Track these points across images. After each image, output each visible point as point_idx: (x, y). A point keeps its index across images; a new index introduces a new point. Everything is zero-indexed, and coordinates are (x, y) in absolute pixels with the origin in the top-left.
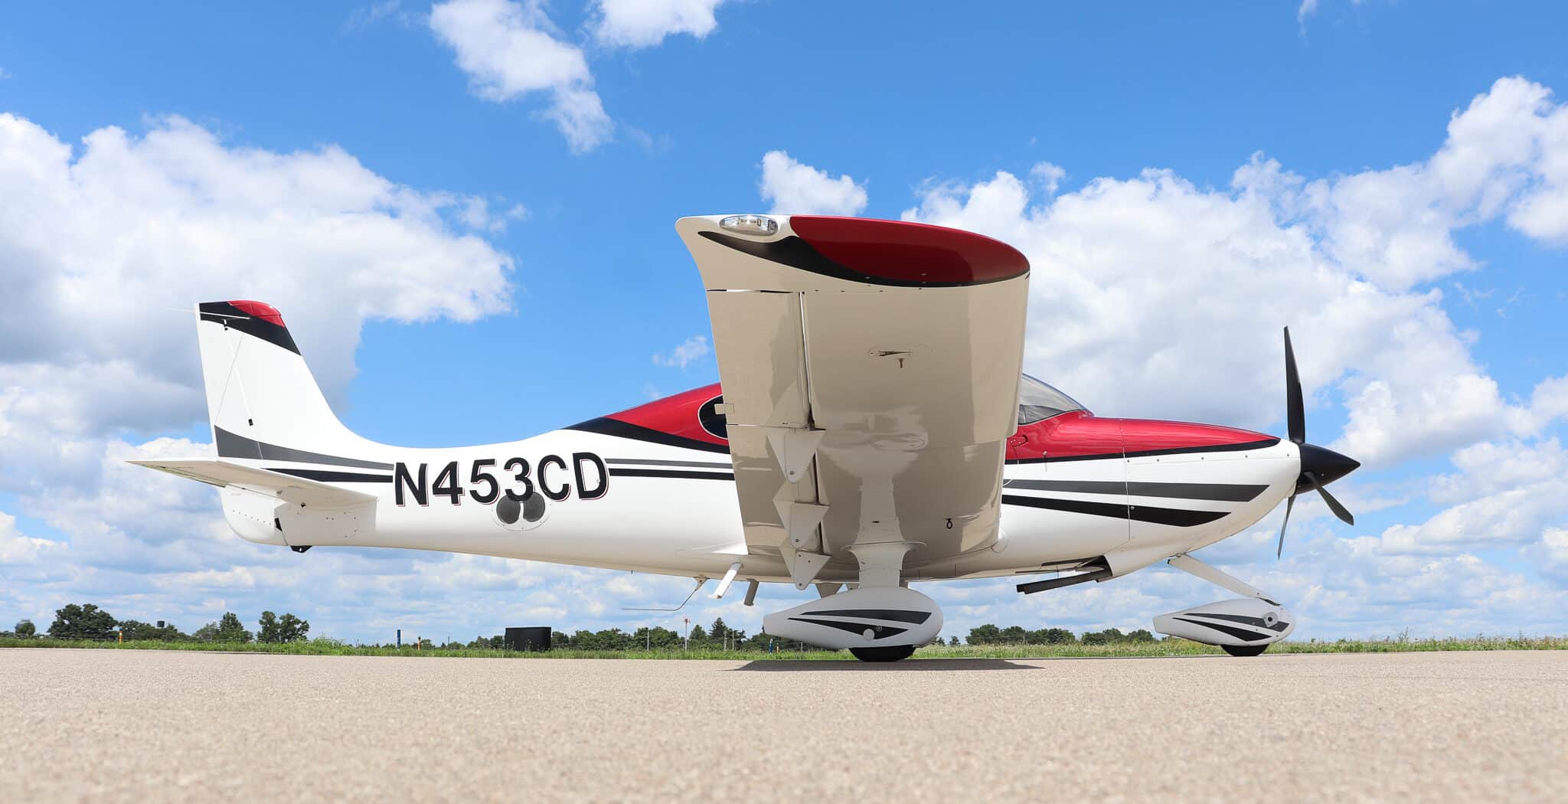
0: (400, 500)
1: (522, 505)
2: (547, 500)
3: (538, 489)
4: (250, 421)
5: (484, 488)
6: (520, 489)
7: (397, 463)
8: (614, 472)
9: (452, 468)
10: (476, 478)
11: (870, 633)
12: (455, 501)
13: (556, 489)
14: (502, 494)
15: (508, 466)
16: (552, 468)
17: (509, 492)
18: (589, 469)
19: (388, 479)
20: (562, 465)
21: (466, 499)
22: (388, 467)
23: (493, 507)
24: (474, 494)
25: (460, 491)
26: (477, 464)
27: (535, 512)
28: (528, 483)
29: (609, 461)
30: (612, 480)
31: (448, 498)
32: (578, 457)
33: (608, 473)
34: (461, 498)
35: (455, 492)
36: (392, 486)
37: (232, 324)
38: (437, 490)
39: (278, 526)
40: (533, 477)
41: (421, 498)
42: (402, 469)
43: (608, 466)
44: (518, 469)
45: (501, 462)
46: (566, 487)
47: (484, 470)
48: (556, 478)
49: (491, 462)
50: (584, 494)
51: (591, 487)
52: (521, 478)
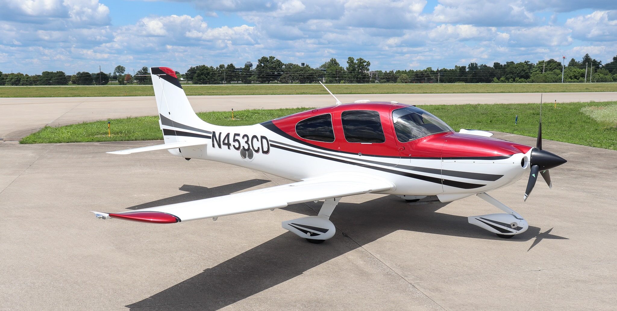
0: (213, 146)
1: (247, 152)
2: (254, 152)
3: (251, 148)
4: (169, 113)
5: (237, 145)
6: (246, 147)
7: (213, 132)
8: (272, 145)
9: (228, 135)
10: (235, 140)
11: (309, 234)
12: (229, 148)
13: (256, 149)
14: (242, 148)
15: (243, 137)
16: (255, 140)
17: (243, 147)
18: (264, 141)
19: (209, 137)
20: (258, 140)
21: (232, 147)
22: (210, 133)
23: (238, 152)
24: (234, 146)
26: (235, 135)
27: (251, 156)
28: (249, 144)
29: (271, 141)
30: (271, 148)
31: (227, 147)
32: (263, 137)
33: (270, 145)
35: (229, 145)
36: (211, 140)
37: (161, 76)
38: (224, 144)
39: (180, 151)
40: (250, 143)
41: (220, 146)
42: (214, 134)
43: (270, 143)
44: (246, 139)
45: (241, 136)
46: (259, 148)
47: (237, 138)
48: (257, 144)
49: (238, 135)
50: (264, 152)
51: (265, 149)
52: (247, 142)
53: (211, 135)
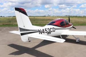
5: (46, 32)
6: (49, 31)
10: (45, 31)
23: (47, 33)
26: (45, 29)
27: (50, 33)
32: (53, 28)
35: (44, 32)
38: (43, 32)
41: (41, 33)
44: (48, 29)
45: (47, 29)
47: (46, 30)
48: (52, 30)
49: (46, 29)
51: (54, 30)
52: (49, 30)
53: (38, 31)
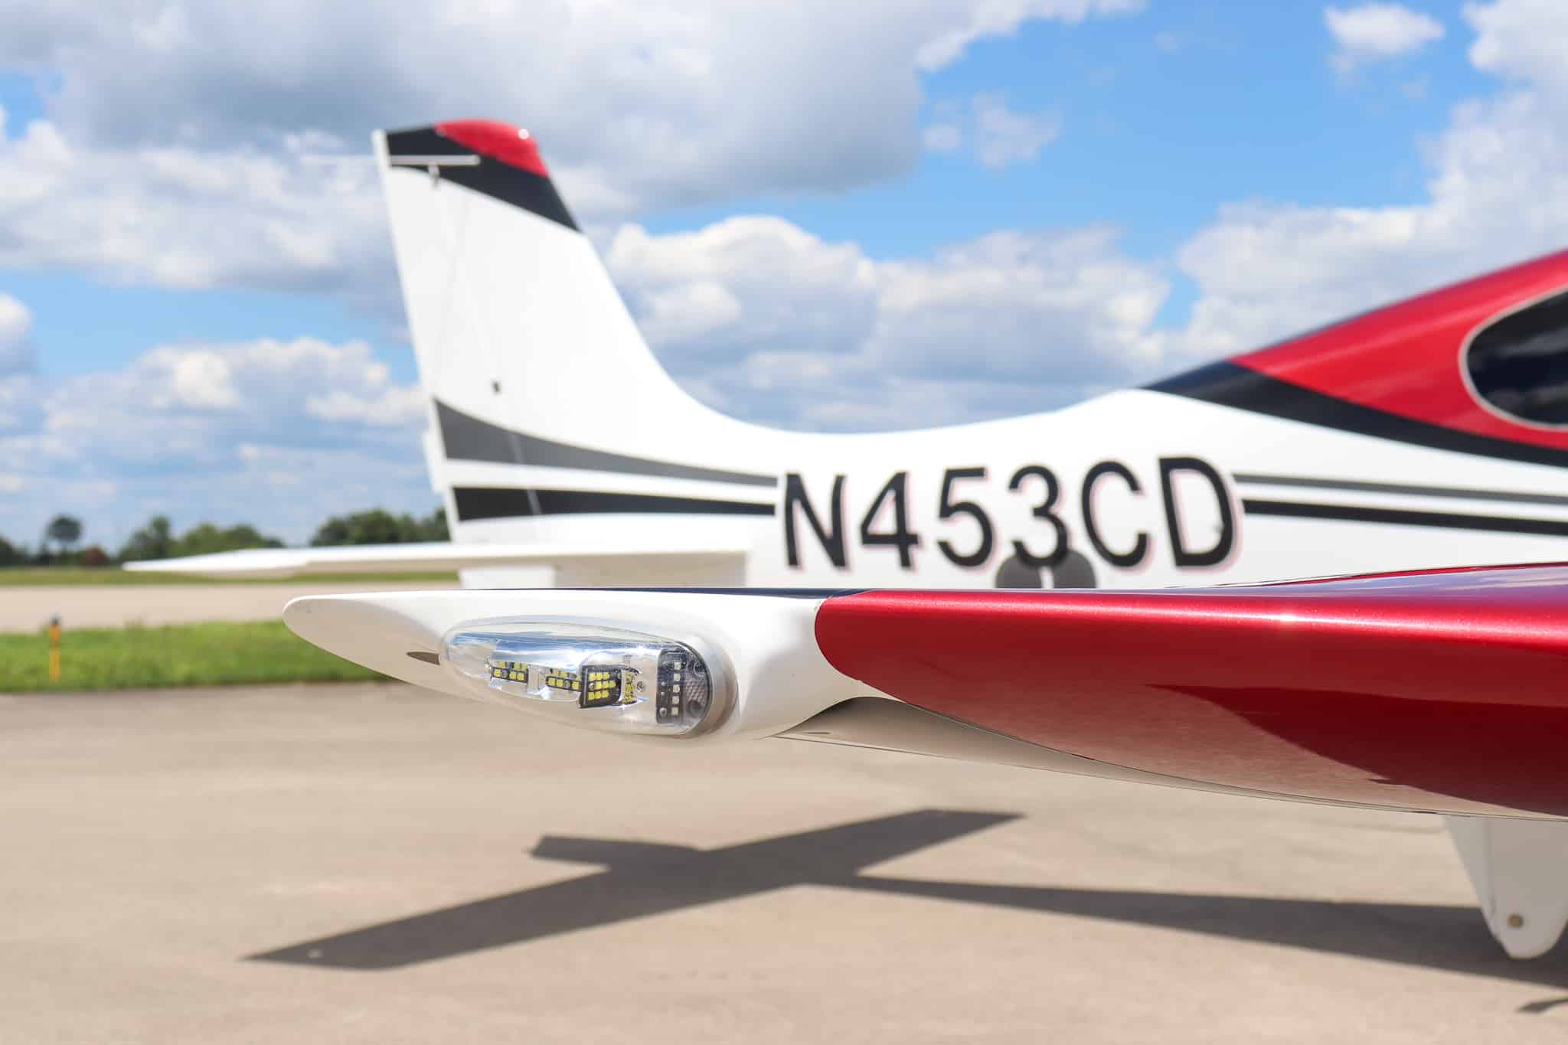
0: (793, 559)
1: (1046, 578)
2: (1101, 568)
3: (1080, 542)
4: (496, 385)
5: (966, 535)
6: (1042, 541)
7: (786, 474)
8: (1254, 507)
9: (898, 484)
10: (947, 510)
12: (906, 562)
13: (1123, 545)
14: (1003, 551)
15: (1015, 483)
16: (1110, 490)
17: (1019, 546)
18: (1191, 488)
19: (767, 510)
20: (1134, 485)
21: (927, 557)
22: (769, 481)
23: (985, 579)
24: (946, 548)
25: (914, 539)
26: (950, 476)
28: (1059, 524)
29: (1241, 478)
30: (1248, 526)
31: (890, 556)
32: (1168, 466)
33: (1237, 508)
34: (915, 553)
35: (904, 540)
36: (775, 525)
37: (449, 174)
38: (870, 539)
40: (1069, 510)
41: (837, 558)
42: (796, 488)
43: (1239, 493)
44: (1035, 491)
45: (1000, 475)
46: (1143, 541)
47: (963, 491)
48: (1127, 515)
49: (978, 473)
50: (1184, 559)
51: (1201, 536)
52: (1043, 512)
53: (776, 496)
